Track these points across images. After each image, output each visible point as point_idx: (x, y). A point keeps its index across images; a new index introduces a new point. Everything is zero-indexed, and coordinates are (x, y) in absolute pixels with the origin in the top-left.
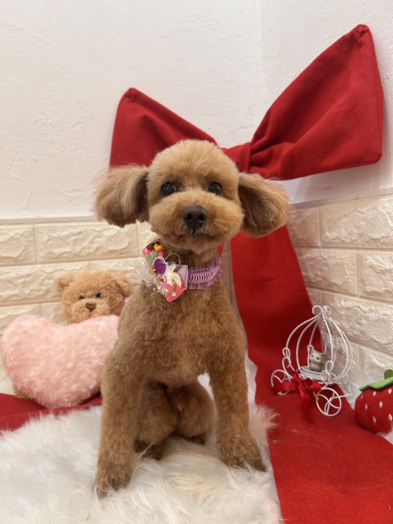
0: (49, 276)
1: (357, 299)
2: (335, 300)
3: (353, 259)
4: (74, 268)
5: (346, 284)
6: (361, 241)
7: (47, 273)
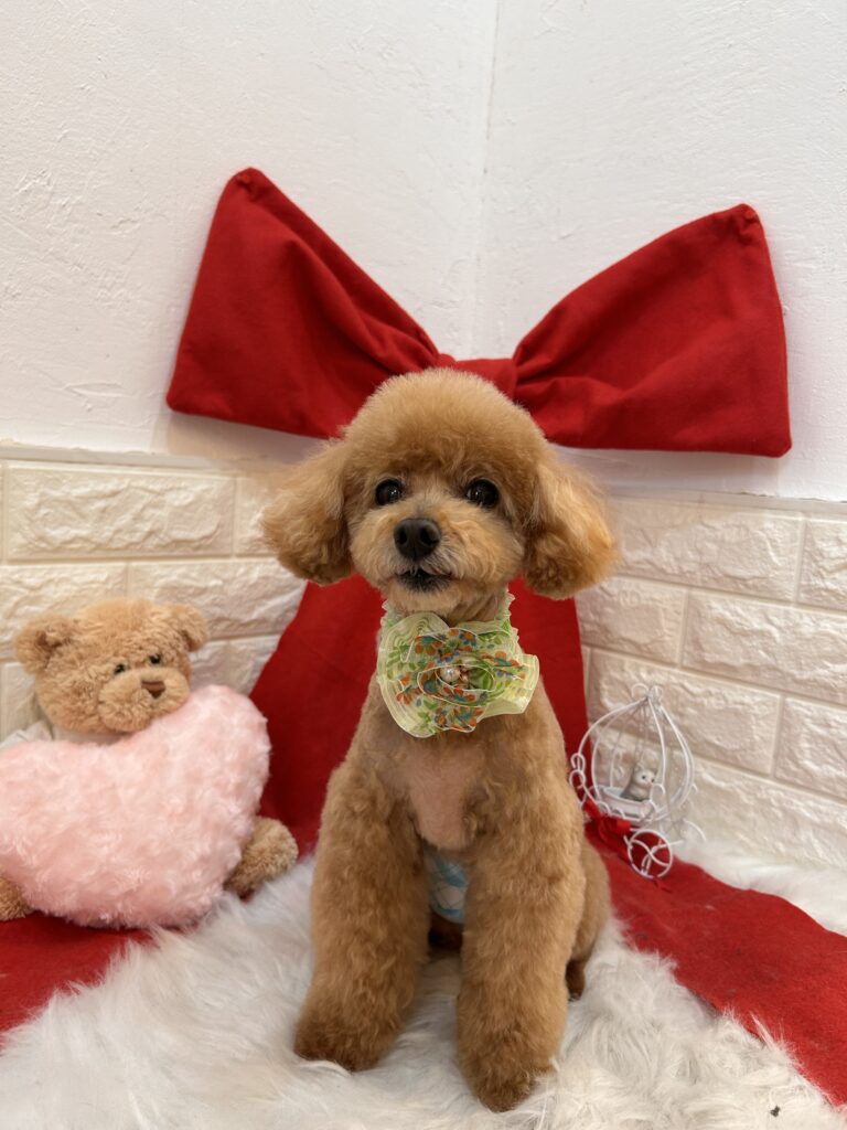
0: (32, 594)
1: (676, 671)
2: (626, 668)
3: (677, 603)
4: (92, 577)
5: (656, 644)
6: (703, 576)
7: (27, 587)
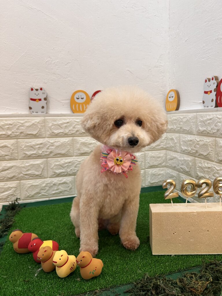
0: (52, 144)
1: (214, 163)
2: (202, 163)
3: (212, 142)
4: (65, 141)
5: (208, 155)
6: (218, 133)
7: (51, 143)
